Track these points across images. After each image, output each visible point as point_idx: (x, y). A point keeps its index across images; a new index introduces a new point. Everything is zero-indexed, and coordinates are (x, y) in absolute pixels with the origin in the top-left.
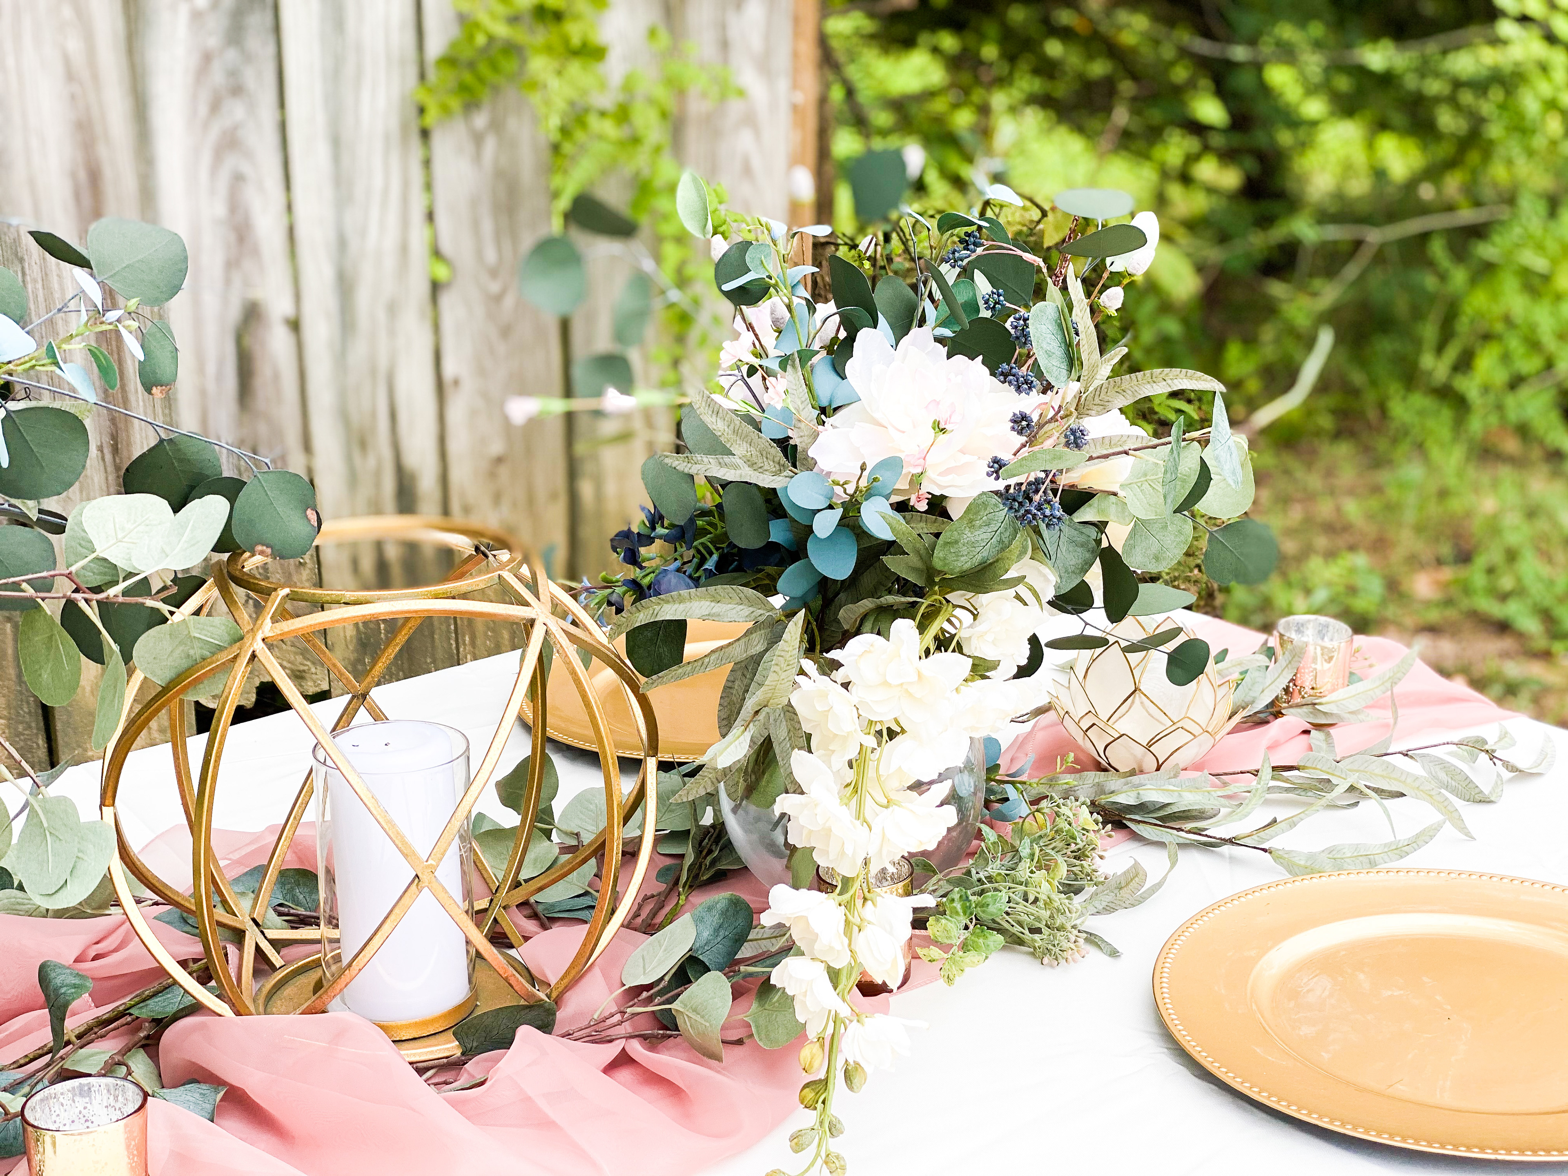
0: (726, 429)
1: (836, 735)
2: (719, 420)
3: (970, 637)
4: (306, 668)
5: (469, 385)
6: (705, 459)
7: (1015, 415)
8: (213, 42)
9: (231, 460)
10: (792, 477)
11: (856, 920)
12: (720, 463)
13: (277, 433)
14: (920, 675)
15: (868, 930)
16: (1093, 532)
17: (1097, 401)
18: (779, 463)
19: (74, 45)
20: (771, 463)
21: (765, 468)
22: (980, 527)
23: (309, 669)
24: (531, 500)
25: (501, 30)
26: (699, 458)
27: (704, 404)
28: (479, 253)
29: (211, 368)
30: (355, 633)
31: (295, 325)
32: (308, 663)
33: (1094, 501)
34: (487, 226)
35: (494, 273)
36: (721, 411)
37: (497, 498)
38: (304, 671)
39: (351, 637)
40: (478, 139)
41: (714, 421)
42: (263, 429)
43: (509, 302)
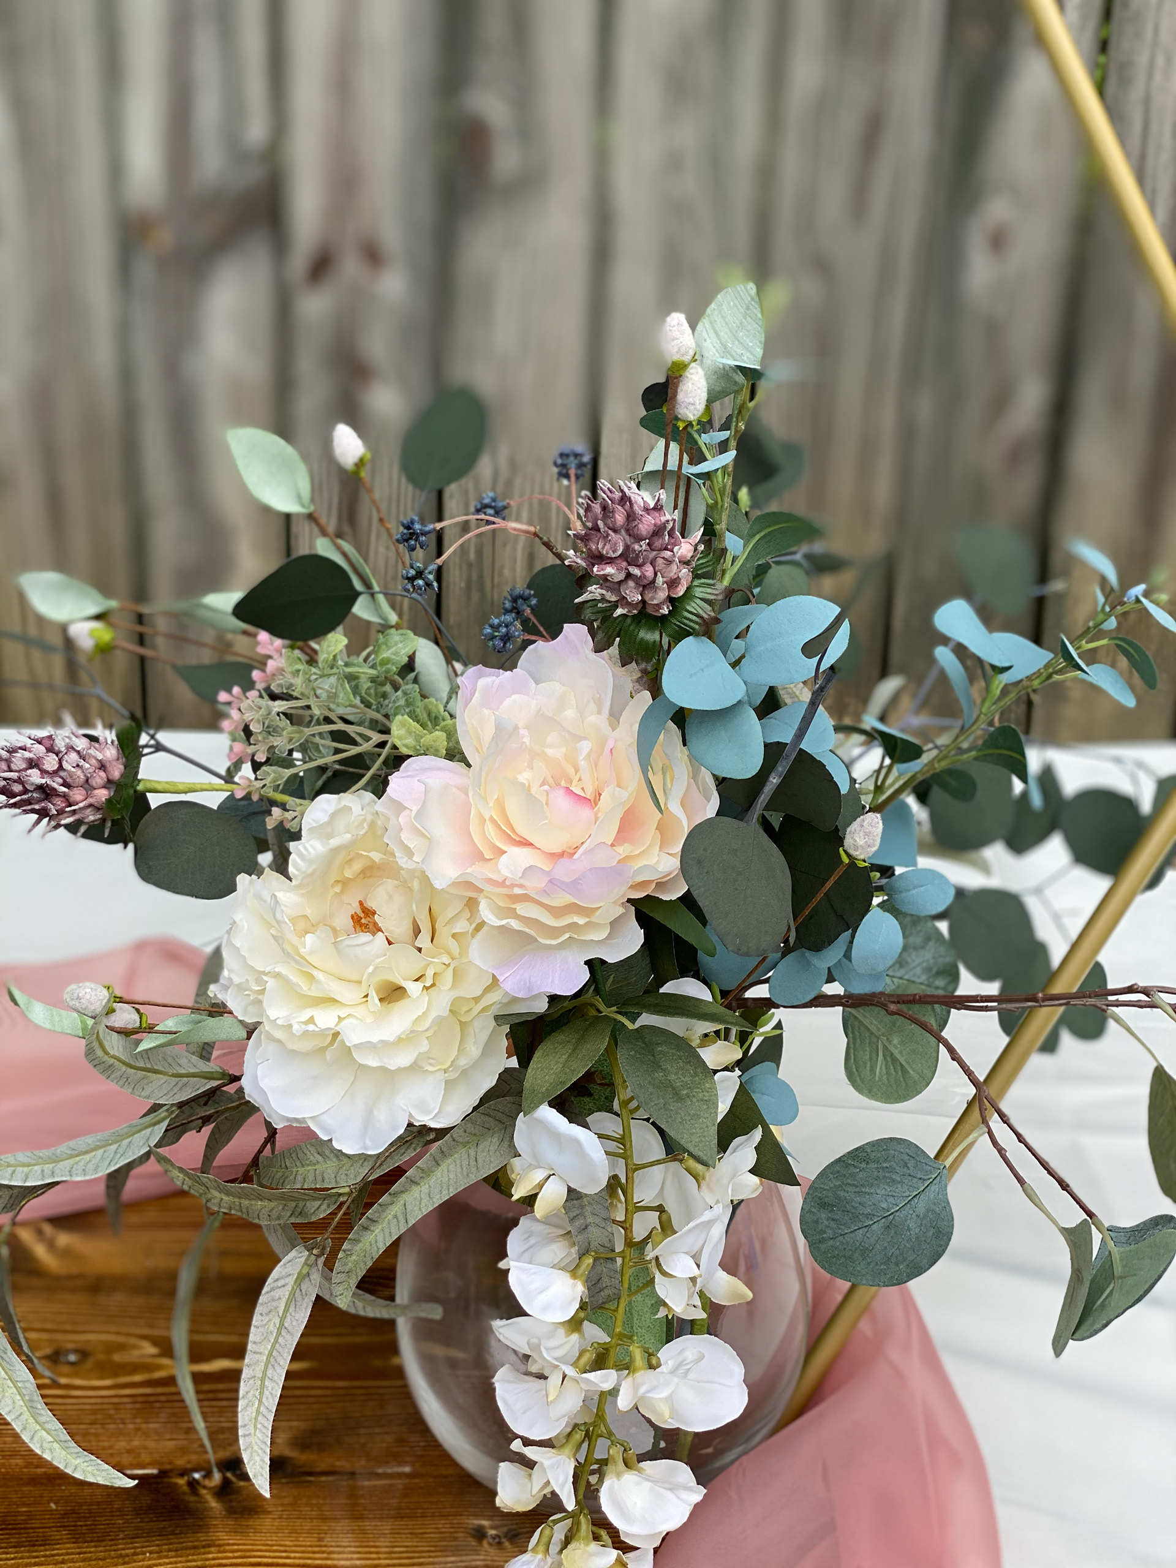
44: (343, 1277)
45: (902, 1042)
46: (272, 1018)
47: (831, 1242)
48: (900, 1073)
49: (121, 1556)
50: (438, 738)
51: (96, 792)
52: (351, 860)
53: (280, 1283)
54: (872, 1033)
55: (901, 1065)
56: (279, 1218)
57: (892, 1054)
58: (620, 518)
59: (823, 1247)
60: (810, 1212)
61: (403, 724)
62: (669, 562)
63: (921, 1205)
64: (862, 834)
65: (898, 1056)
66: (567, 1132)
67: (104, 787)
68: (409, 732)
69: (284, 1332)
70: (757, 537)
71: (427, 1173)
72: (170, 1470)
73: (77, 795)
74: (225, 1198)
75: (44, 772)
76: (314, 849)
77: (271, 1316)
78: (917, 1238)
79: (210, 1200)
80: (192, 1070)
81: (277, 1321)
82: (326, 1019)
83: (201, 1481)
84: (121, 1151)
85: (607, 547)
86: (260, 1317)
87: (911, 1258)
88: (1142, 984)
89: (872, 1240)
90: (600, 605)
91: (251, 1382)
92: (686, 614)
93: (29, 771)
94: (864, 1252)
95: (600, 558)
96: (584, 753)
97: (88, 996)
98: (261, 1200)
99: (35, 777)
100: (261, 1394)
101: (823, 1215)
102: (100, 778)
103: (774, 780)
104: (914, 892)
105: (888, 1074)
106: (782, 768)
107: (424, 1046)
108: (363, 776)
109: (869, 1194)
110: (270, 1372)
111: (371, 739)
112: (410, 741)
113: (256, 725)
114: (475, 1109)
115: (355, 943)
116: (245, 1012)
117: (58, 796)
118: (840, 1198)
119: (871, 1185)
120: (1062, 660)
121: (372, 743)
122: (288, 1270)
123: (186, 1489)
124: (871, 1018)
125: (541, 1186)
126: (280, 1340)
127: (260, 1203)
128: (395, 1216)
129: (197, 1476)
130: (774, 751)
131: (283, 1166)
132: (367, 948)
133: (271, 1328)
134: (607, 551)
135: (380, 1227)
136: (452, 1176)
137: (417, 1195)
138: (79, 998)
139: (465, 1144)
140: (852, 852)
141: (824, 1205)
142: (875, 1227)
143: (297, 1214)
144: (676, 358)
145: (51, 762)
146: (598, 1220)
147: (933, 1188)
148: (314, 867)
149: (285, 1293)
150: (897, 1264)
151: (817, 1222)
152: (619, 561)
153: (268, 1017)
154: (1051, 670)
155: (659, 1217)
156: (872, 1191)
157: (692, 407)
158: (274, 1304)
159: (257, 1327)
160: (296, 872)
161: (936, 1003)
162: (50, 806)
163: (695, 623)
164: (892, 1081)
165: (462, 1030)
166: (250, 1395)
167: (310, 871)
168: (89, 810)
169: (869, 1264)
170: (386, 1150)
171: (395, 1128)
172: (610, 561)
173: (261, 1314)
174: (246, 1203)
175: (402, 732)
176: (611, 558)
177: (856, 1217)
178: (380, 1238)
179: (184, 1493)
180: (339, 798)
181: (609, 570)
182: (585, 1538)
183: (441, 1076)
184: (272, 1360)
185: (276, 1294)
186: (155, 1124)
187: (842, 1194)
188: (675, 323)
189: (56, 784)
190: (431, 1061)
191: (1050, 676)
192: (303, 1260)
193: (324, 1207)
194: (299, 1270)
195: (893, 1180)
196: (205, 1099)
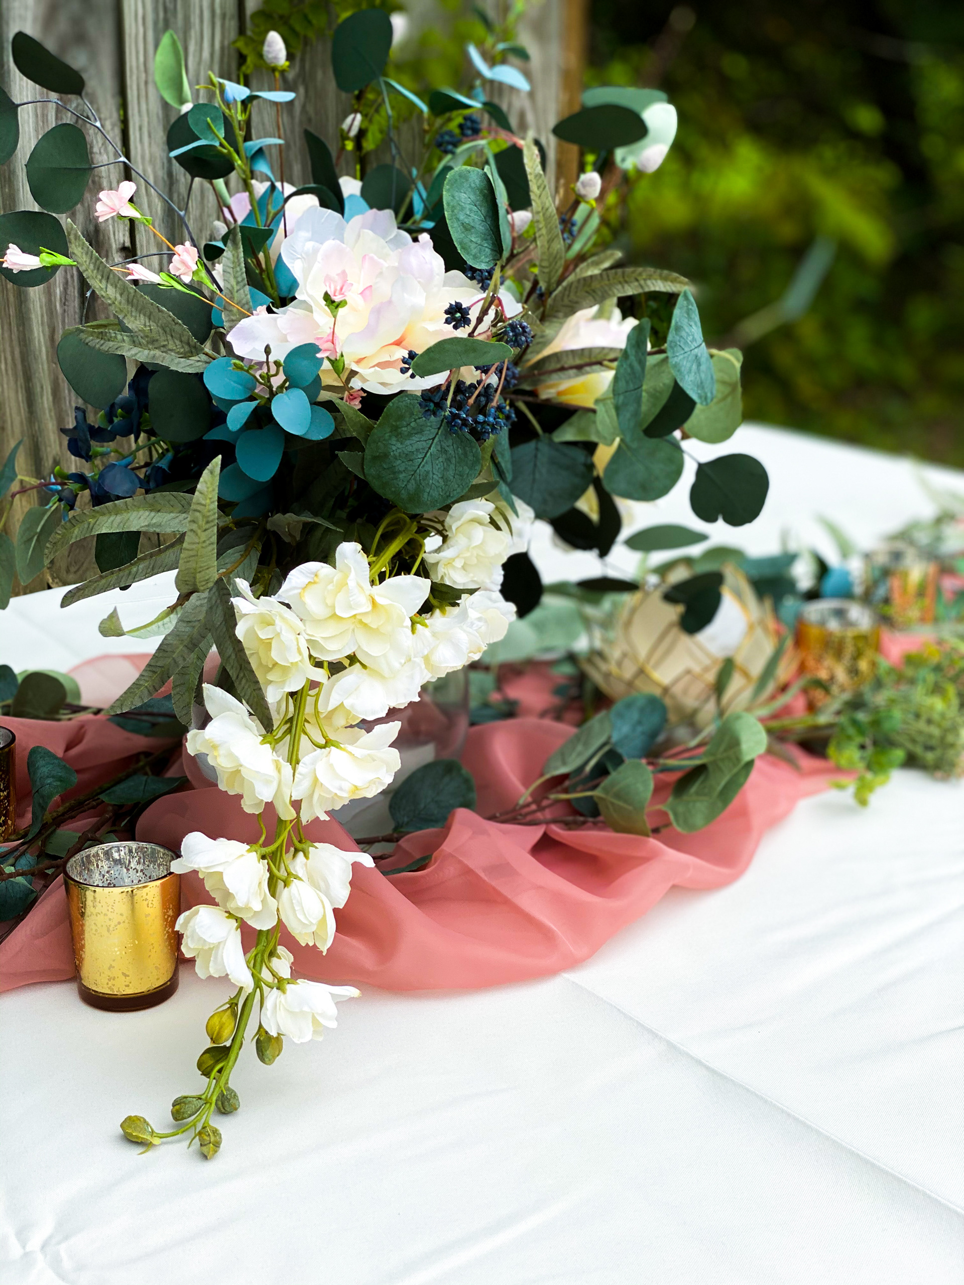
0: (118, 296)
1: (276, 664)
2: (109, 286)
3: (437, 563)
6: (119, 337)
7: (451, 305)
10: (209, 363)
11: (283, 874)
12: (134, 342)
14: (374, 603)
15: (295, 884)
16: (580, 455)
17: (566, 301)
18: (188, 344)
20: (178, 342)
21: (170, 347)
22: (410, 435)
26: (113, 335)
27: (92, 266)
33: (574, 419)
36: (111, 276)
41: (103, 286)
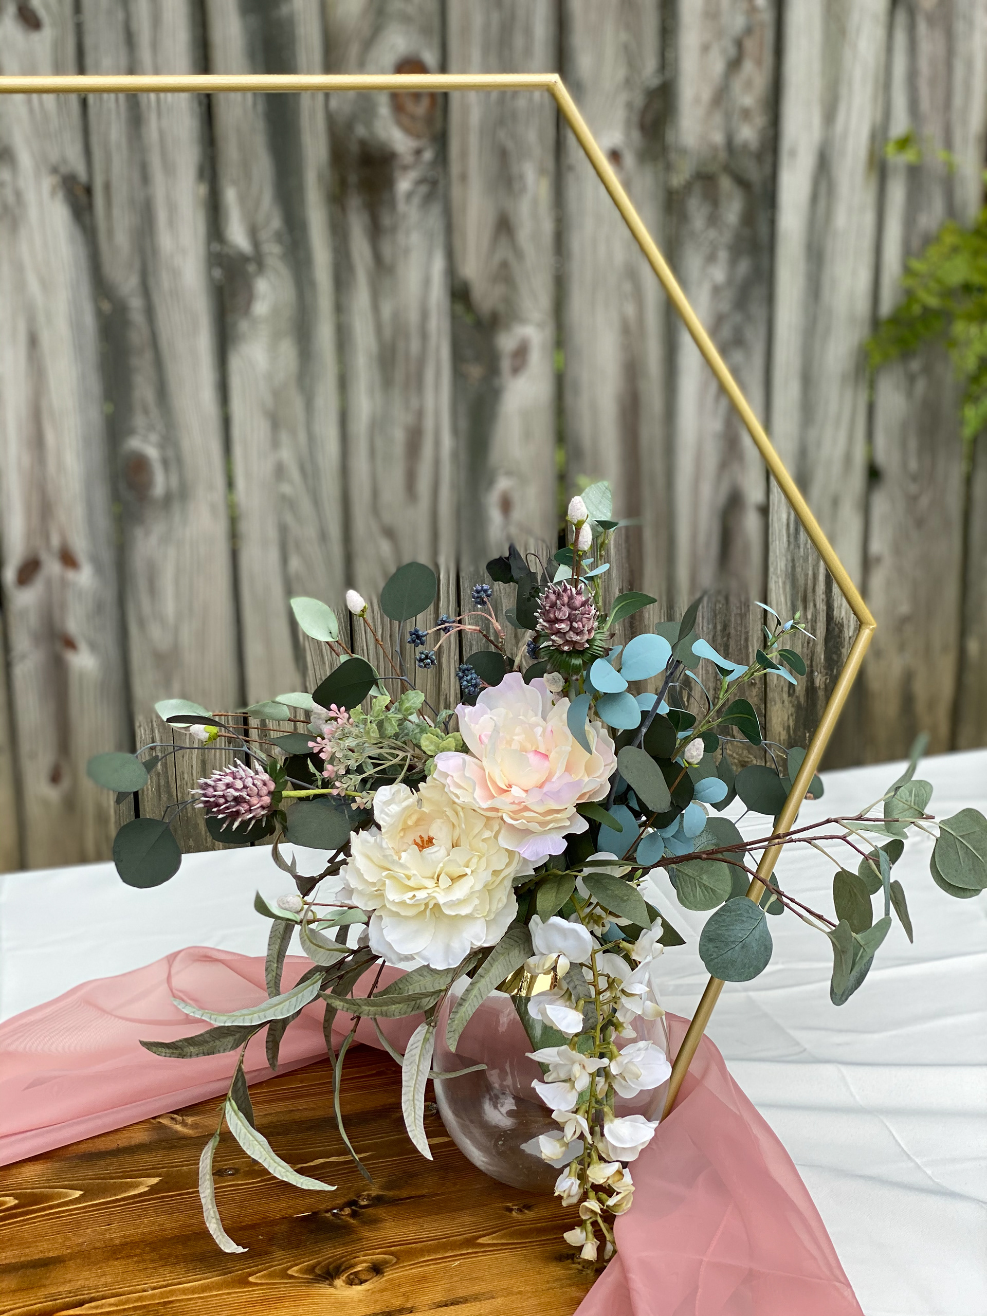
4: (749, 760)
5: (888, 561)
8: (725, 306)
9: (710, 605)
13: (744, 588)
19: (630, 310)
23: (752, 761)
24: (928, 650)
25: (933, 302)
28: (904, 464)
29: (702, 538)
30: (787, 737)
31: (764, 511)
32: (751, 756)
34: (913, 444)
35: (914, 478)
37: (902, 648)
38: (748, 762)
39: (784, 740)
40: (911, 379)
42: (734, 584)
43: (924, 501)
44: (451, 1034)
45: (708, 878)
46: (391, 900)
47: (716, 960)
48: (711, 893)
49: (313, 1252)
50: (450, 741)
51: (263, 798)
52: (410, 815)
53: (414, 1046)
54: (691, 877)
55: (711, 888)
56: (405, 1013)
57: (704, 885)
58: (566, 599)
59: (712, 963)
60: (704, 945)
61: (427, 739)
62: (589, 619)
63: (757, 933)
64: (695, 749)
65: (708, 885)
66: (569, 927)
67: (267, 795)
68: (431, 742)
69: (420, 1073)
70: (617, 609)
71: (487, 971)
72: (319, 1211)
73: (254, 800)
74: (372, 1009)
75: (236, 790)
76: (394, 809)
77: (412, 1065)
78: (757, 952)
79: (362, 1012)
80: (334, 948)
81: (416, 1067)
82: (421, 895)
83: (339, 1213)
84: (299, 1000)
85: (561, 614)
86: (406, 1067)
87: (755, 964)
88: (833, 817)
89: (736, 956)
90: (551, 648)
91: (408, 1103)
92: (595, 647)
93: (228, 790)
94: (733, 962)
95: (558, 621)
96: (539, 733)
97: (292, 901)
98: (394, 1004)
99: (232, 792)
100: (414, 1108)
101: (711, 946)
102: (264, 791)
103: (644, 730)
104: (707, 791)
105: (704, 896)
106: (648, 723)
107: (477, 902)
108: (396, 779)
109: (733, 929)
110: (416, 1097)
111: (398, 755)
112: (432, 748)
113: (339, 753)
114: (506, 933)
115: (431, 851)
116: (366, 905)
117: (246, 802)
118: (718, 934)
119: (733, 925)
120: (758, 664)
121: (399, 758)
122: (418, 1038)
123: (332, 1218)
124: (688, 869)
125: (556, 962)
126: (419, 1078)
127: (393, 1006)
128: (475, 996)
129: (335, 1211)
130: (644, 714)
131: (397, 988)
132: (437, 854)
133: (413, 1072)
134: (560, 615)
135: (468, 1003)
136: (500, 971)
137: (484, 983)
138: (288, 902)
139: (503, 954)
140: (690, 760)
141: (711, 940)
142: (737, 948)
143: (415, 1008)
144: (579, 519)
145: (239, 784)
146: (580, 983)
147: (761, 924)
148: (394, 819)
149: (418, 1051)
150: (749, 968)
151: (708, 950)
152: (566, 621)
153: (388, 900)
154: (752, 671)
155: (608, 981)
156: (734, 928)
157: (586, 543)
158: (413, 1058)
159: (405, 1072)
160: (385, 824)
161: (724, 851)
162: (241, 808)
163: (601, 651)
164: (707, 898)
165: (489, 894)
166: (409, 1110)
167: (392, 822)
168: (260, 809)
169: (735, 970)
170: (461, 964)
171: (465, 951)
172: (562, 621)
173: (407, 1065)
174: (385, 1008)
175: (427, 743)
176: (563, 620)
177: (727, 944)
178: (469, 1009)
179: (332, 1220)
180: (391, 788)
181: (563, 626)
182: (597, 1162)
183: (483, 920)
184: (416, 1089)
185: (413, 1052)
186: (314, 983)
187: (719, 932)
188: (578, 501)
189: (244, 794)
190: (478, 912)
191: (752, 674)
192: (425, 1031)
193: (432, 1000)
194: (424, 1036)
195: (743, 921)
196: (339, 965)
